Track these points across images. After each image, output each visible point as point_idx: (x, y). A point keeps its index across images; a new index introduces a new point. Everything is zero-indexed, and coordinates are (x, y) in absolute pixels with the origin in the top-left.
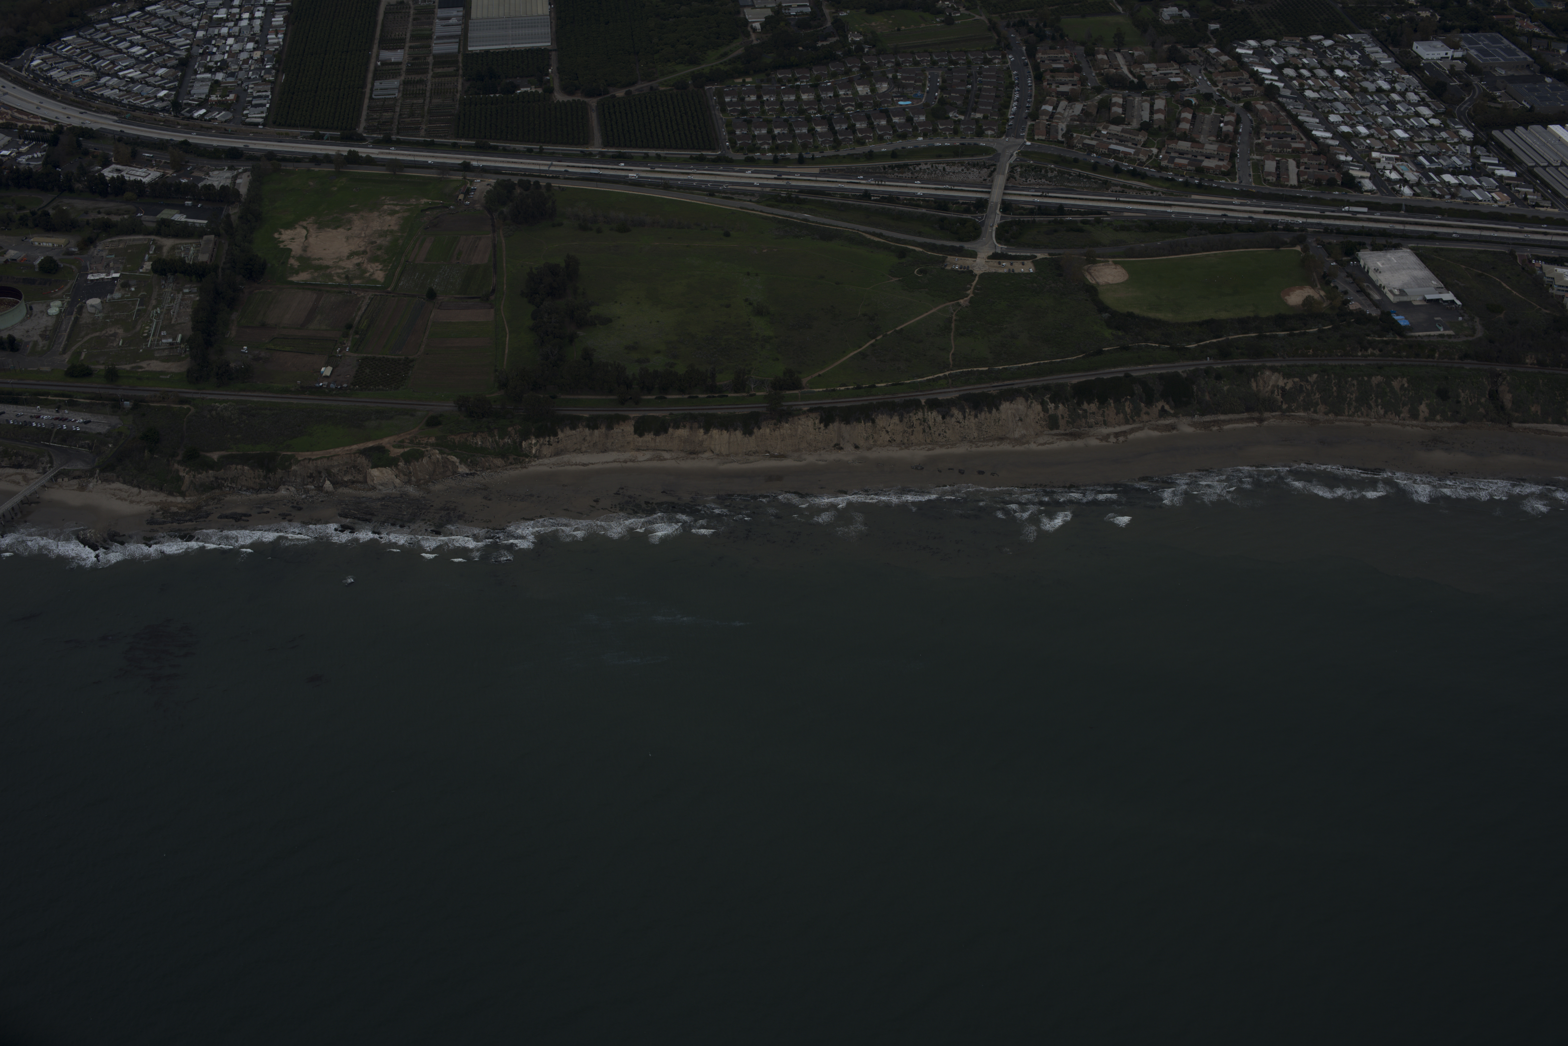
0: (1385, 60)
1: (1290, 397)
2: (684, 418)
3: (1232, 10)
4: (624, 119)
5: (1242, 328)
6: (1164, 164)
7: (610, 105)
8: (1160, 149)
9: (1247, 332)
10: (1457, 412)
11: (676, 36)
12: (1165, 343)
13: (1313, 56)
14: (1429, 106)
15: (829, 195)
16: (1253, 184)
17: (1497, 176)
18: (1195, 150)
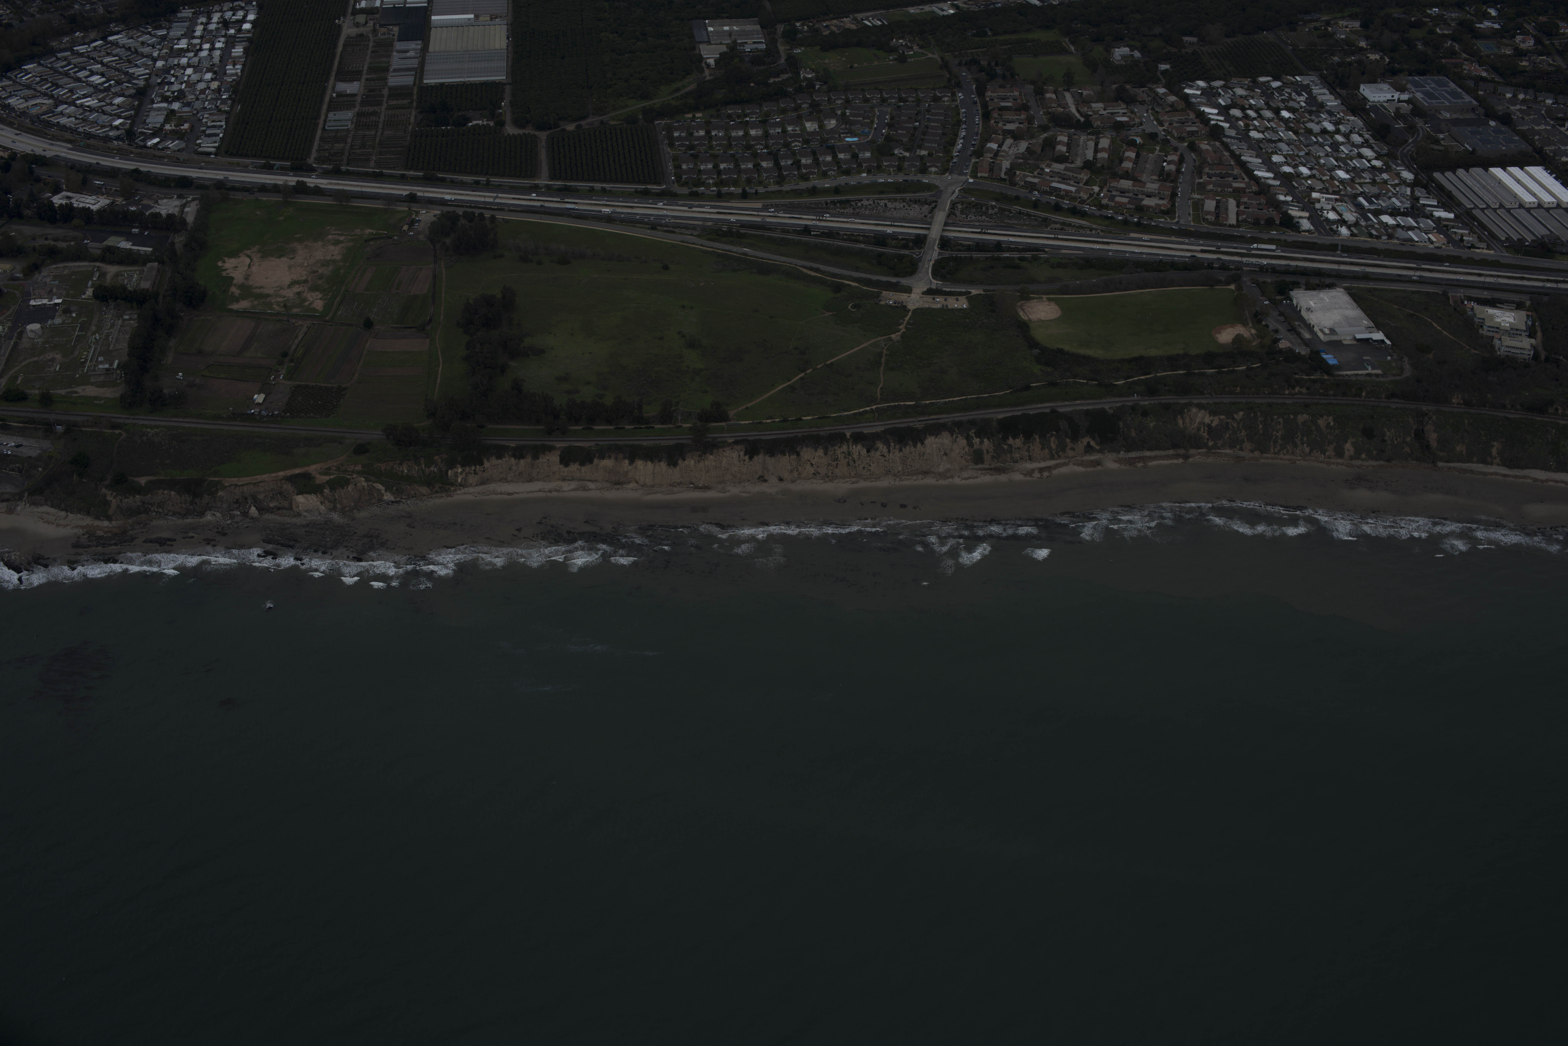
0: (1331, 102)
1: (1216, 434)
2: (609, 449)
3: (1183, 50)
4: (572, 153)
5: (1171, 366)
6: (1105, 202)
7: (559, 138)
8: (1102, 188)
9: (1176, 370)
10: (1383, 451)
11: (630, 71)
12: (1093, 379)
13: (1260, 97)
14: (1372, 148)
15: (770, 230)
16: (1192, 223)
17: (1435, 217)
18: (1136, 188)
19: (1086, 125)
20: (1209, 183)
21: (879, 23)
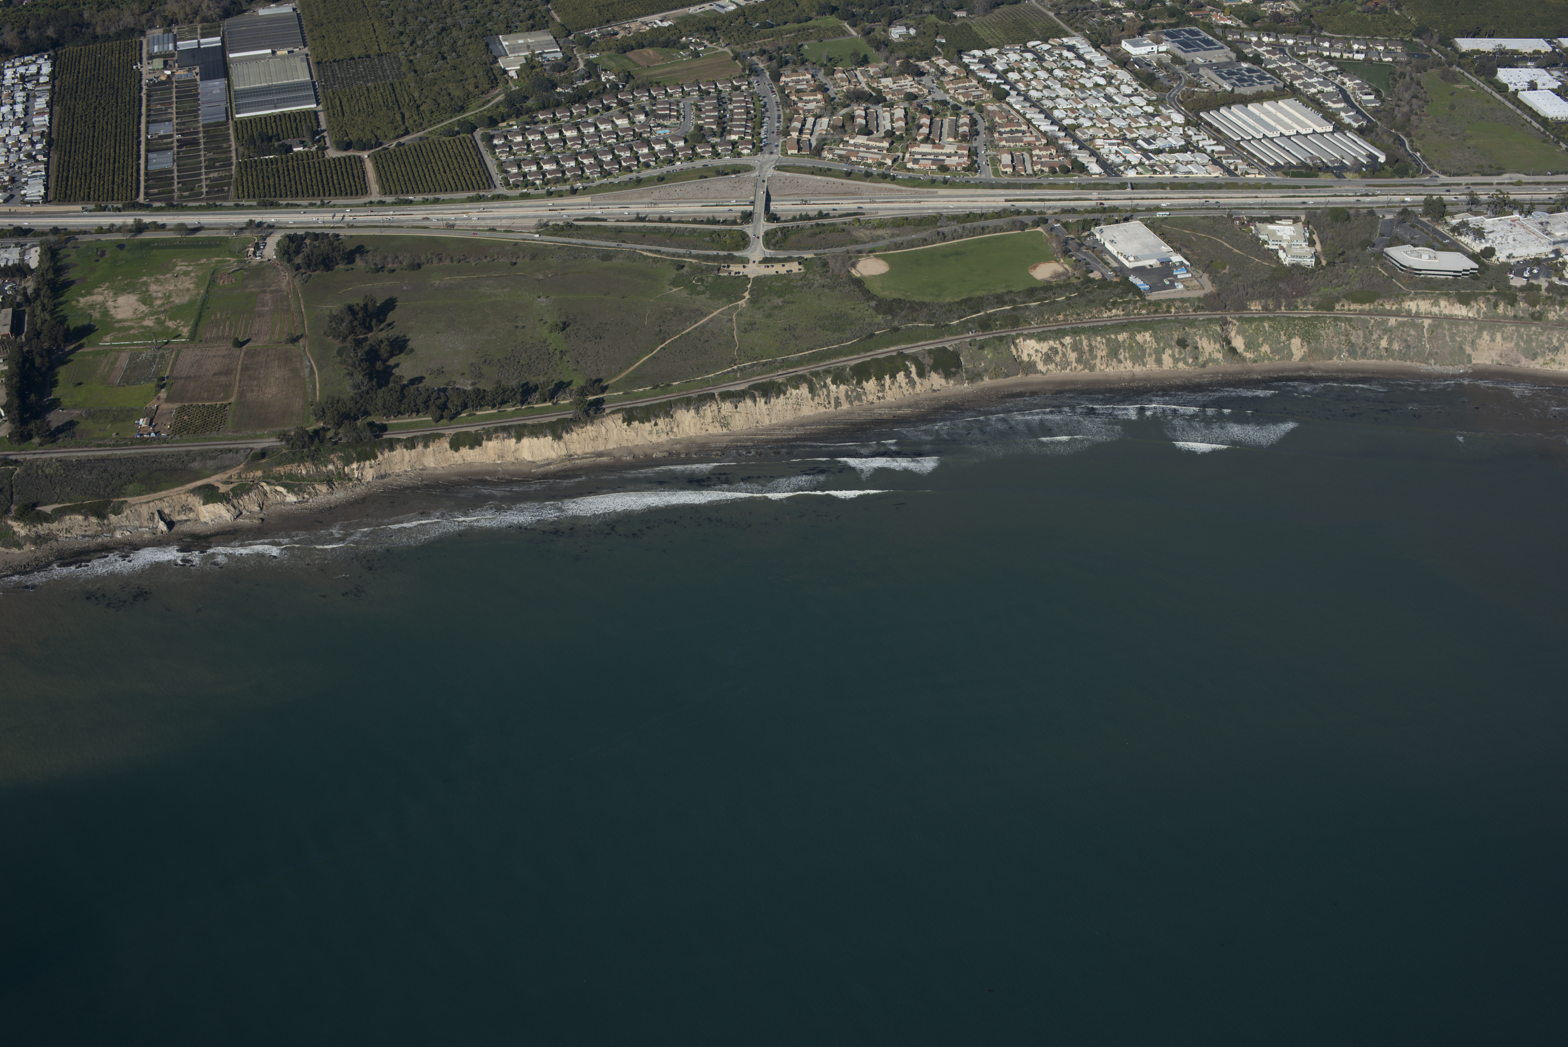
0: (1099, 59)
1: (1048, 358)
2: (496, 430)
3: (956, 24)
4: (398, 169)
5: (998, 303)
6: (910, 165)
7: (383, 156)
8: (904, 153)
9: (1003, 306)
10: (1197, 358)
11: (436, 89)
12: (929, 322)
13: (1034, 60)
14: (1142, 96)
15: (605, 220)
16: (993, 177)
17: (1209, 151)
18: (936, 151)
19: (878, 98)
20: (1001, 140)
21: (666, 24)
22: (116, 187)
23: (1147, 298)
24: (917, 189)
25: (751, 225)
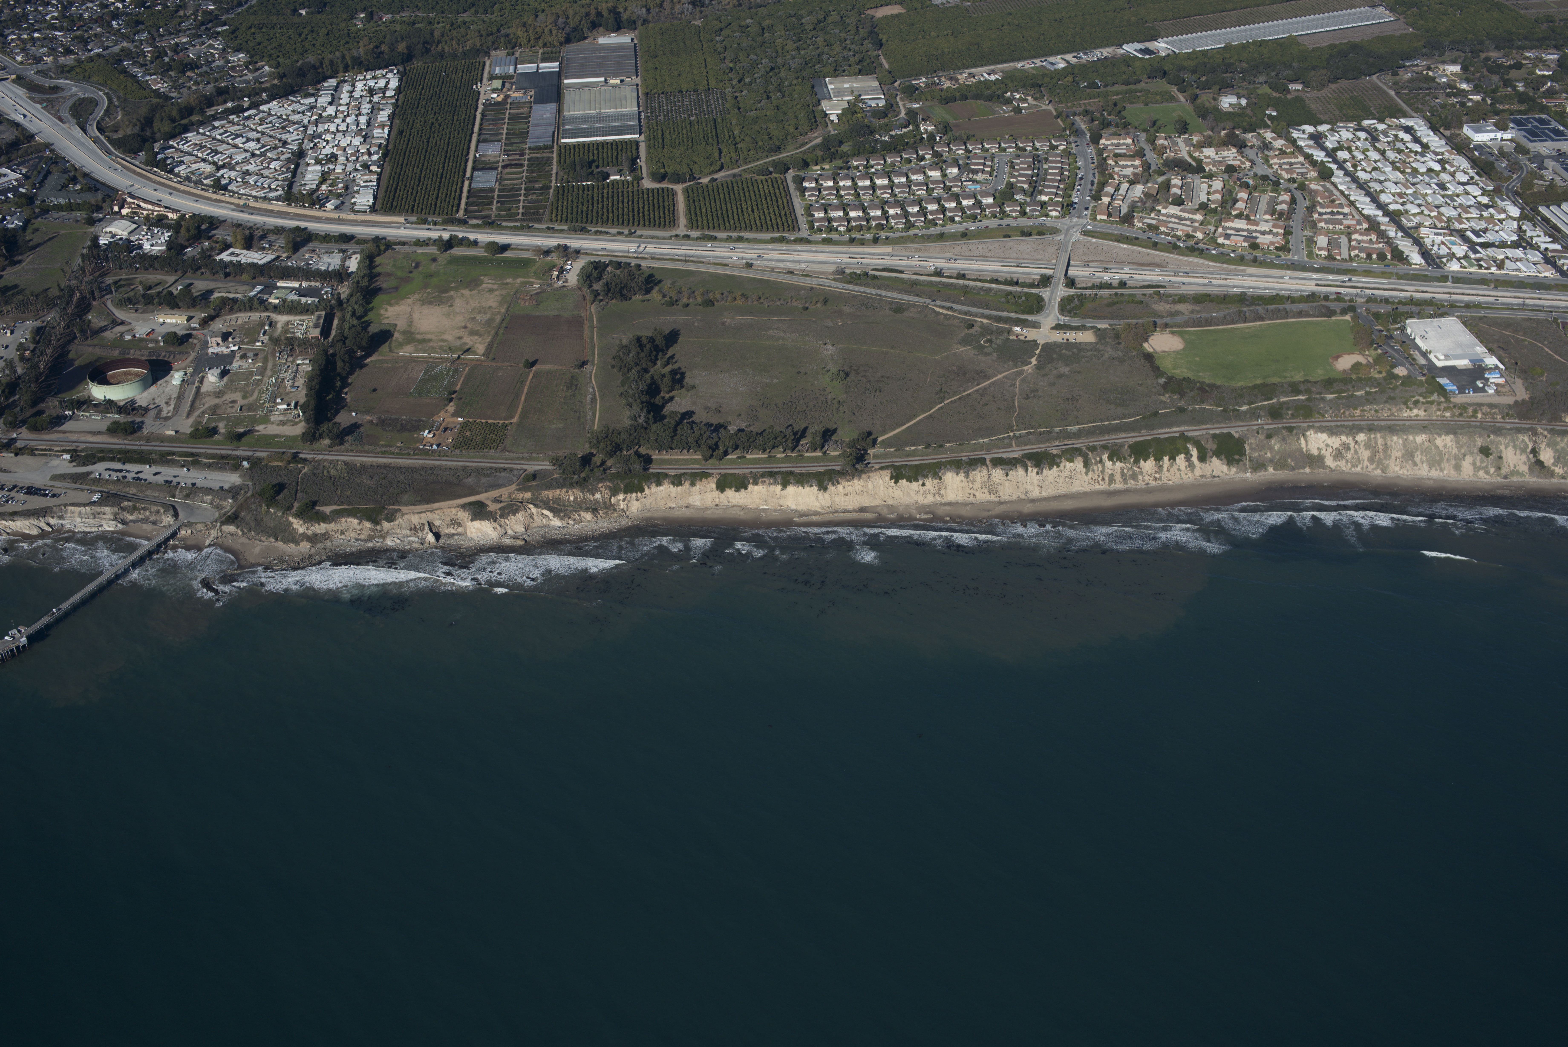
0: (1435, 142)
1: (1338, 455)
2: (763, 475)
3: (1289, 97)
4: (708, 204)
5: (1292, 392)
6: (1220, 240)
7: (695, 191)
8: (1217, 227)
9: (1297, 395)
10: (1500, 468)
11: (757, 127)
12: (1218, 405)
13: (1366, 139)
14: (1477, 185)
15: (902, 272)
16: (1306, 259)
17: (1542, 249)
18: (1250, 227)
19: (1199, 169)
20: (1320, 221)
21: (993, 78)
22: (439, 202)
23: (1452, 400)
24: (1225, 266)
25: (1048, 289)
